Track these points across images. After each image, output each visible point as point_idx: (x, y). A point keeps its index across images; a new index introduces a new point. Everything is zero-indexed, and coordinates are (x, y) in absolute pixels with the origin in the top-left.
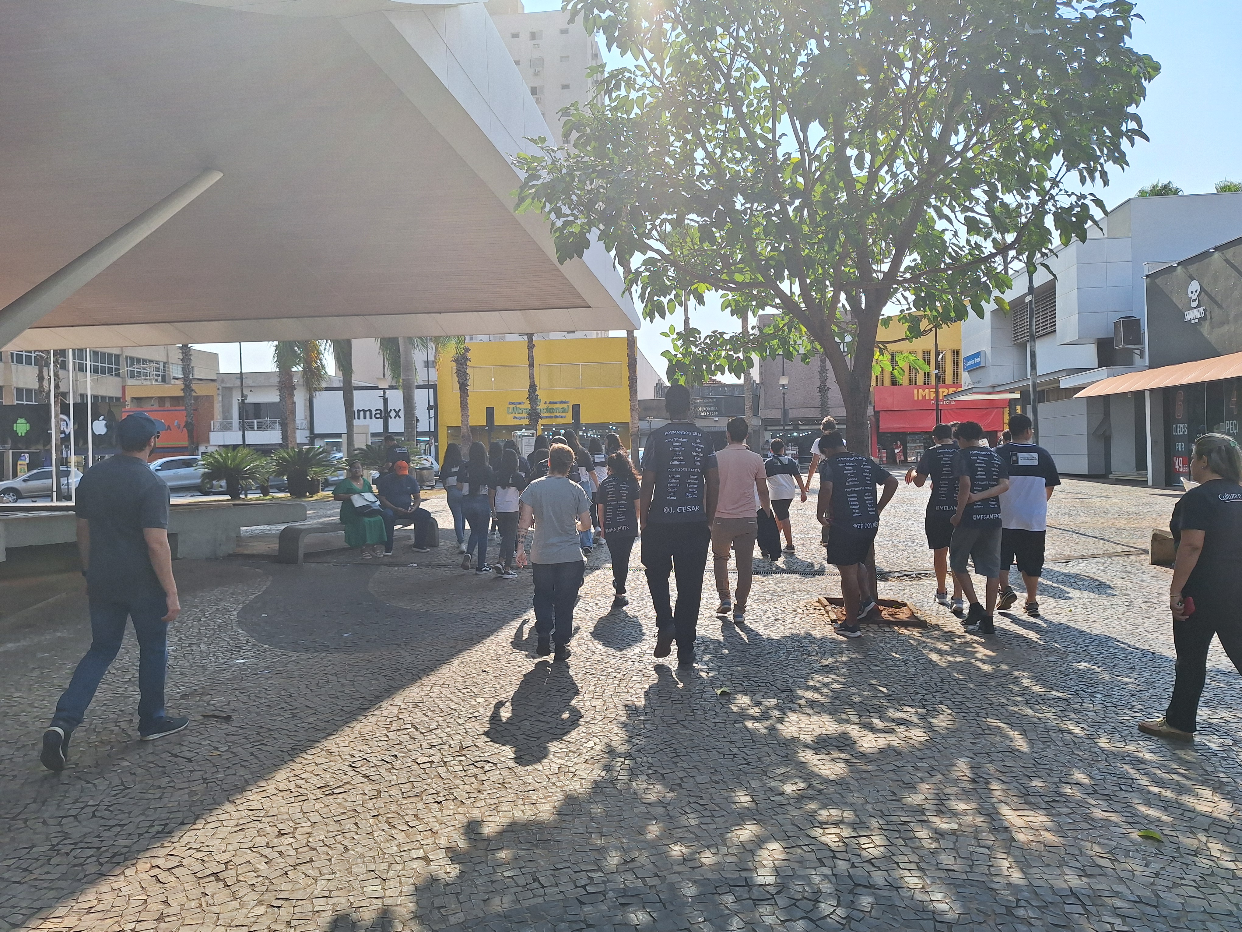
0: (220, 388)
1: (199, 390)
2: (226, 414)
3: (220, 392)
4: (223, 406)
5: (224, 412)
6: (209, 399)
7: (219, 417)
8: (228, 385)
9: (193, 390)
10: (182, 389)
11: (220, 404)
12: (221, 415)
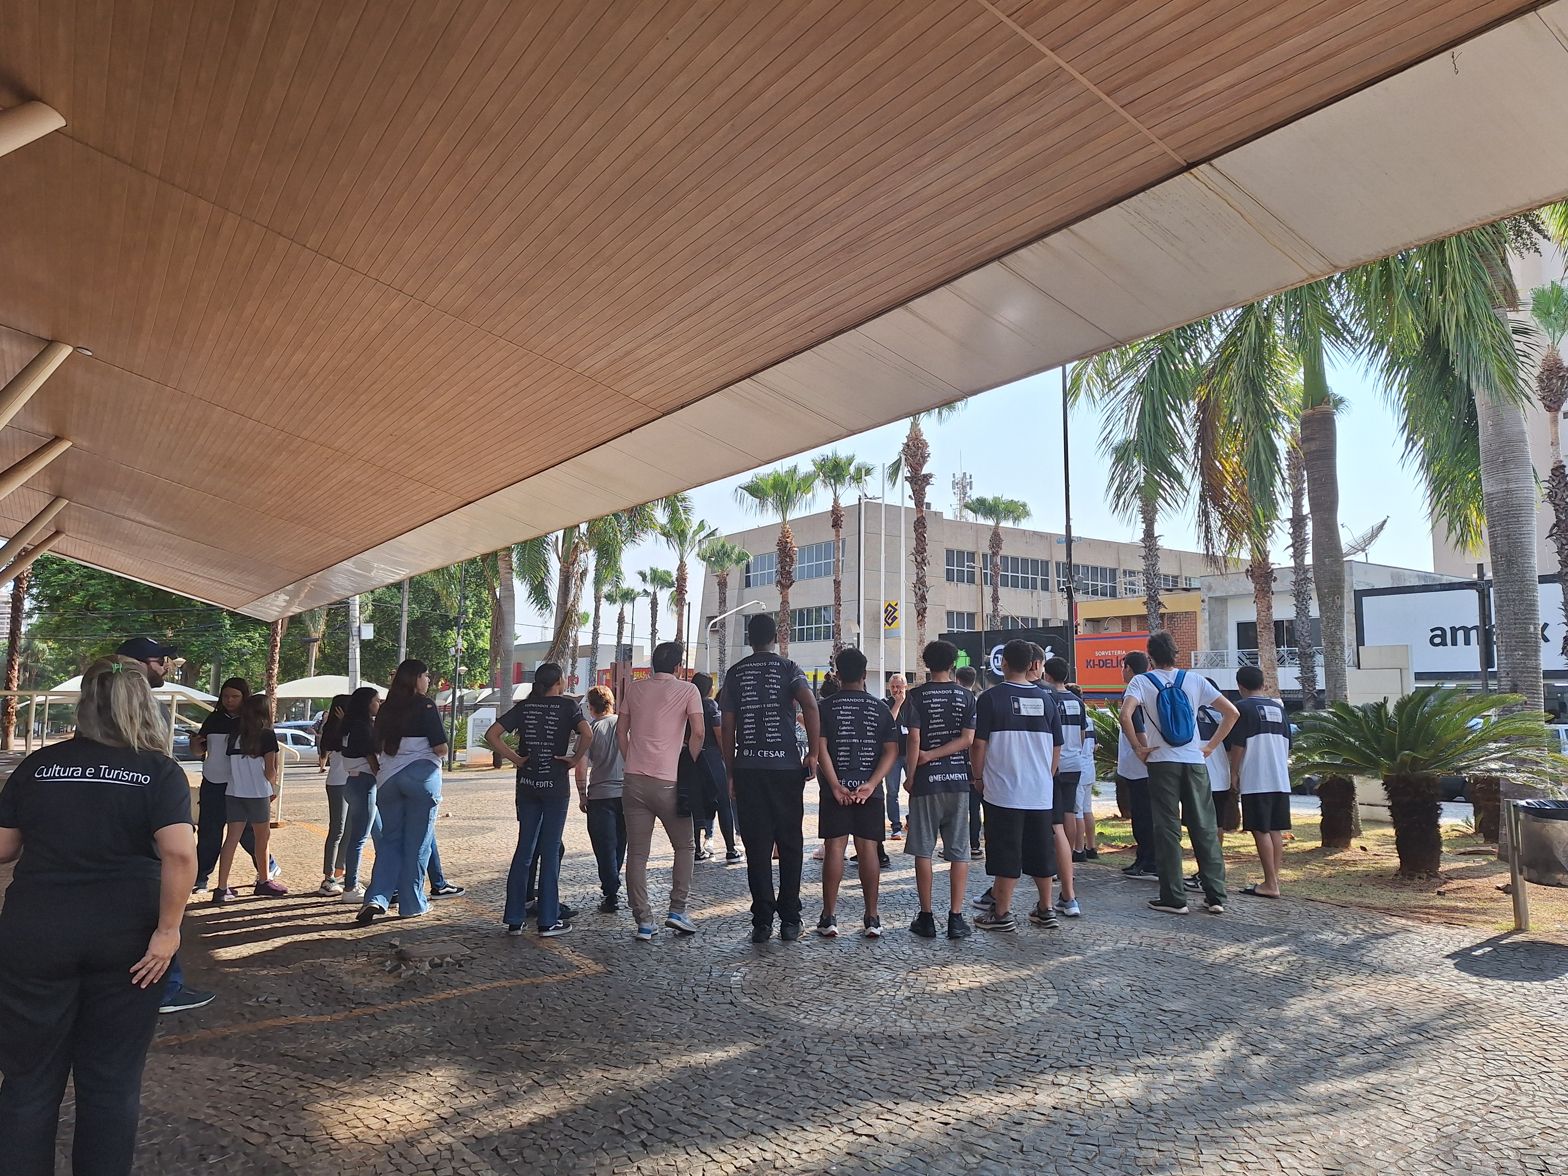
0: (1207, 599)
1: (1171, 603)
2: (1216, 641)
3: (1205, 605)
4: (1211, 629)
5: (1212, 637)
6: (1191, 616)
7: (1204, 646)
8: (1217, 594)
9: (1160, 603)
10: (1144, 603)
11: (1207, 625)
12: (1208, 642)
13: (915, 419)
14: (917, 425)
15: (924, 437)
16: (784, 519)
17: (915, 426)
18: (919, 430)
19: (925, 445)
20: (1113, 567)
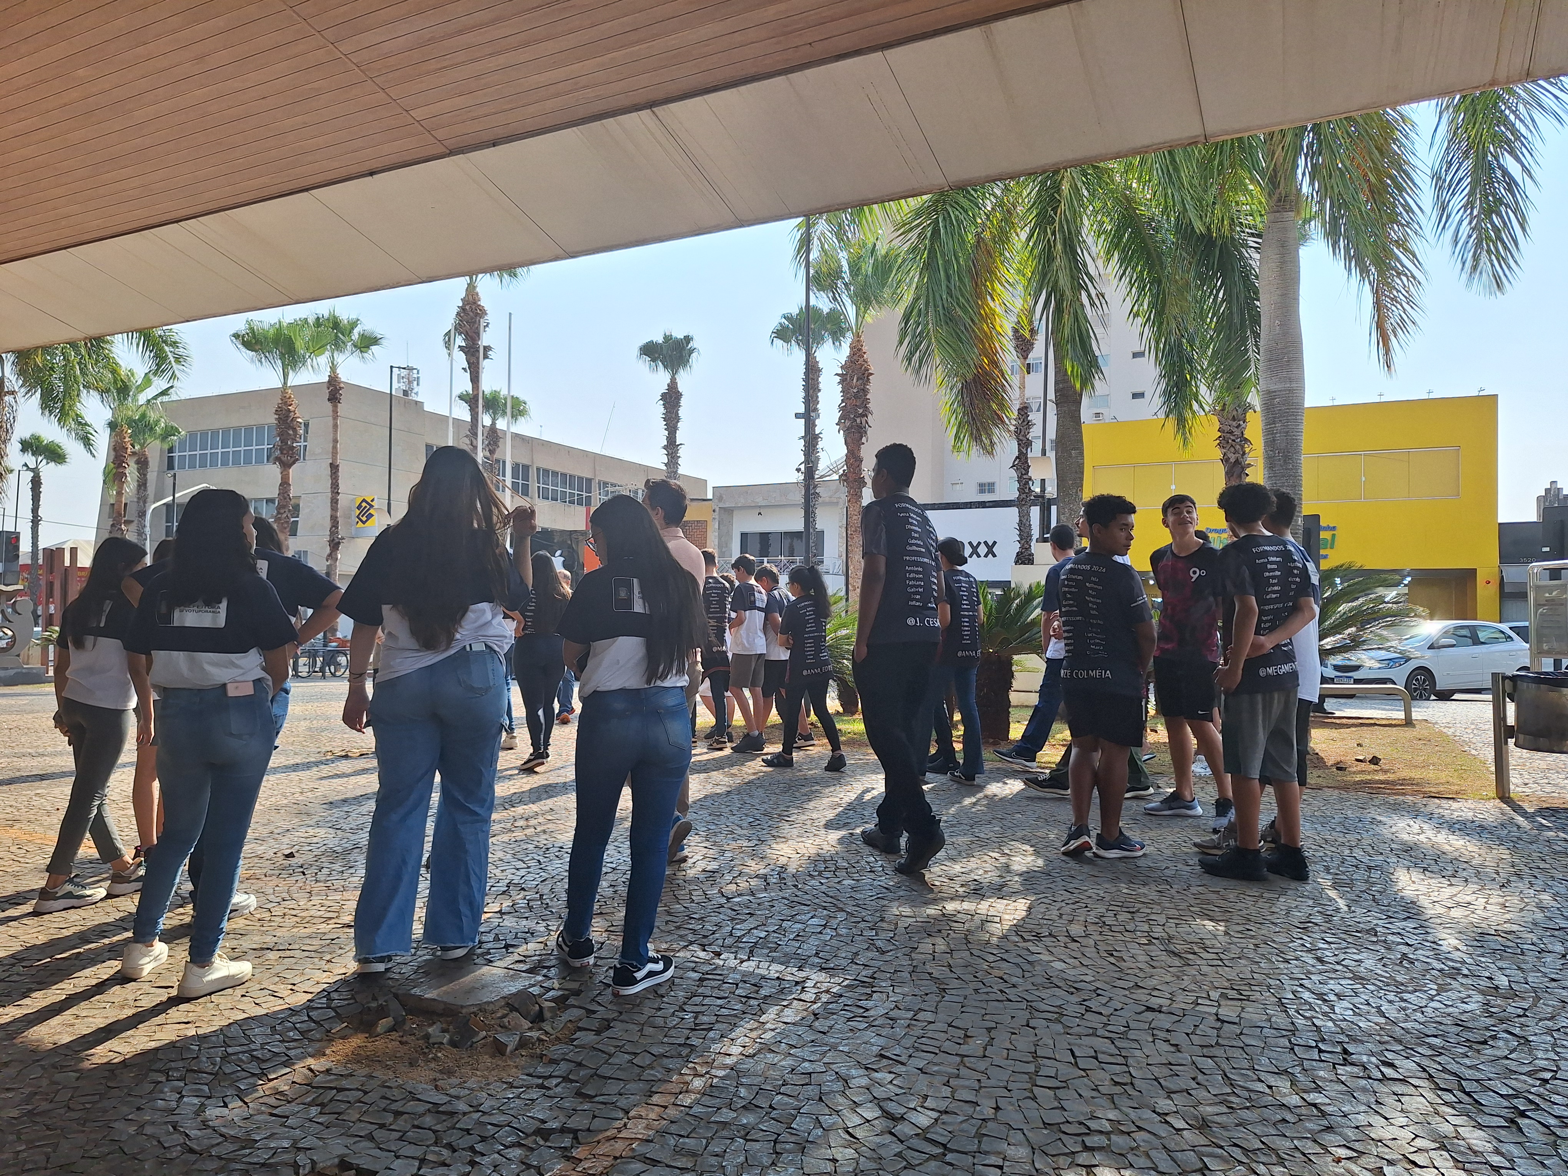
0: (717, 510)
2: (723, 549)
3: (716, 515)
4: (720, 537)
5: (720, 546)
6: (701, 526)
8: (727, 505)
11: (716, 534)
13: (471, 279)
14: (475, 288)
15: (482, 303)
16: (285, 383)
17: (471, 289)
18: (477, 294)
19: (482, 313)
20: (589, 477)
